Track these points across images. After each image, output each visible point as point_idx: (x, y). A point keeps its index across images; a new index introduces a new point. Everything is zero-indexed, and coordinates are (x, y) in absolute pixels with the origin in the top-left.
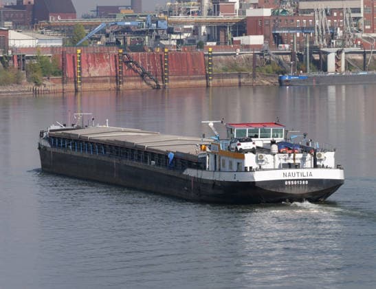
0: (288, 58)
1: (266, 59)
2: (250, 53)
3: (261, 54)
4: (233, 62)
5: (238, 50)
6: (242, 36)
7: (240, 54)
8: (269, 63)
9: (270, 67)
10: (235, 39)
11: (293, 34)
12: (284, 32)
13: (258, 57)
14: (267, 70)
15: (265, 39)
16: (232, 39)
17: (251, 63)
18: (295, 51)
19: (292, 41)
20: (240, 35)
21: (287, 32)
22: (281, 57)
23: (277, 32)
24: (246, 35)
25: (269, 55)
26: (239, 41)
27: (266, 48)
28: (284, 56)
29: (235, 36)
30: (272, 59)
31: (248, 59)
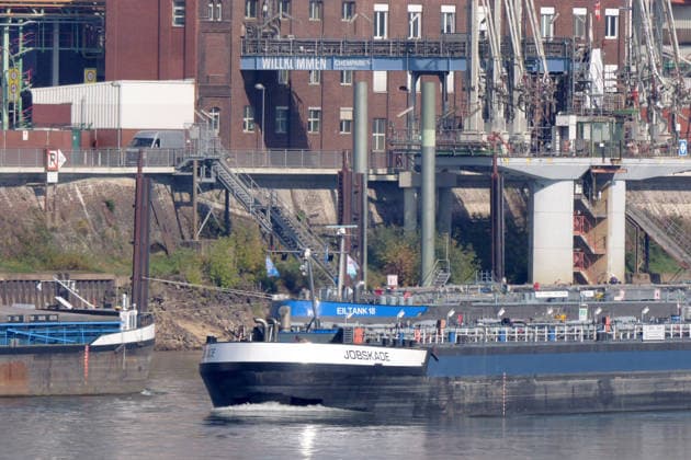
0: (325, 204)
1: (203, 210)
2: (117, 178)
3: (179, 183)
4: (29, 223)
5: (58, 158)
6: (79, 79)
7: (64, 178)
8: (219, 227)
9: (223, 252)
10: (41, 96)
11: (355, 75)
12: (302, 64)
13: (163, 195)
14: (206, 267)
15: (199, 104)
16: (27, 97)
17: (126, 230)
18: (362, 167)
19: (346, 114)
20: (72, 76)
21: (323, 64)
22: (284, 197)
23: (267, 64)
24: (101, 78)
25: (219, 184)
26: (66, 109)
27: (204, 152)
28: (301, 194)
29: (42, 80)
30: (236, 210)
31: (109, 205)
